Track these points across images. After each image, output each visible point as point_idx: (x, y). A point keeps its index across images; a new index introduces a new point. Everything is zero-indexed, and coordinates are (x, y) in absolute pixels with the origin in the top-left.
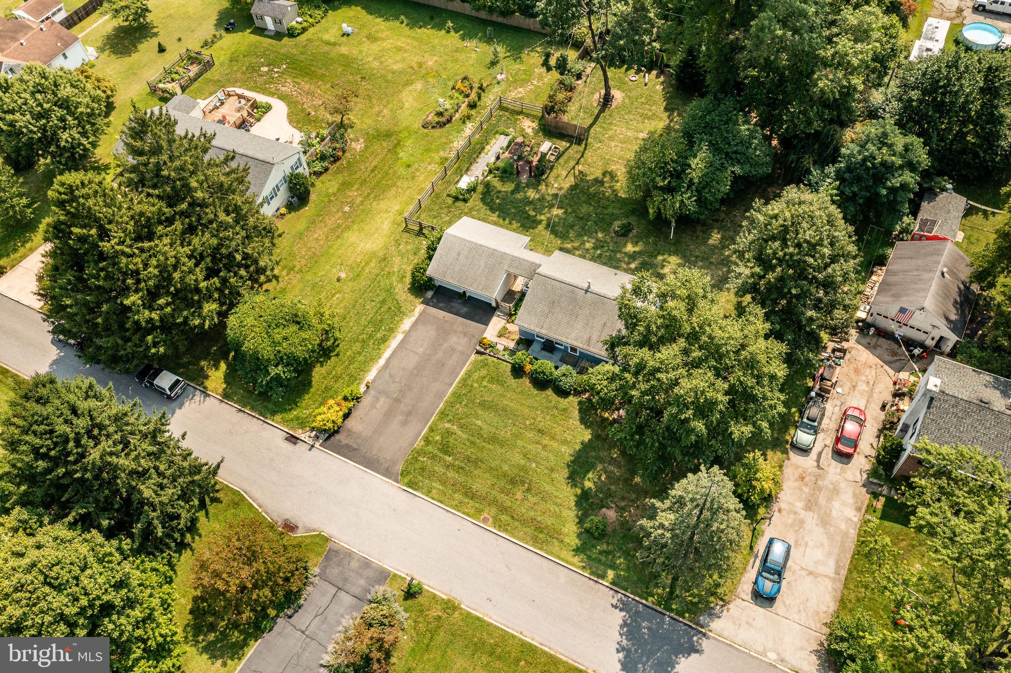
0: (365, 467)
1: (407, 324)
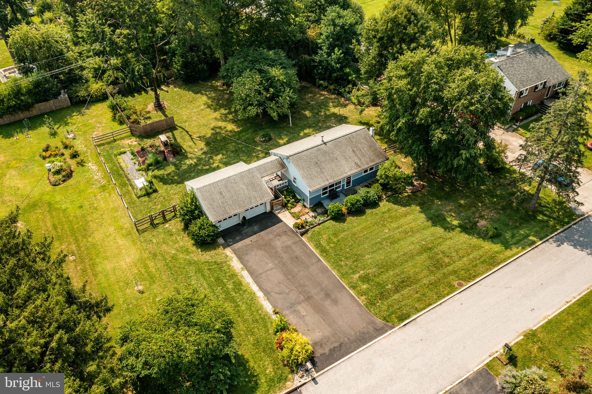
0: (364, 344)
1: (236, 264)
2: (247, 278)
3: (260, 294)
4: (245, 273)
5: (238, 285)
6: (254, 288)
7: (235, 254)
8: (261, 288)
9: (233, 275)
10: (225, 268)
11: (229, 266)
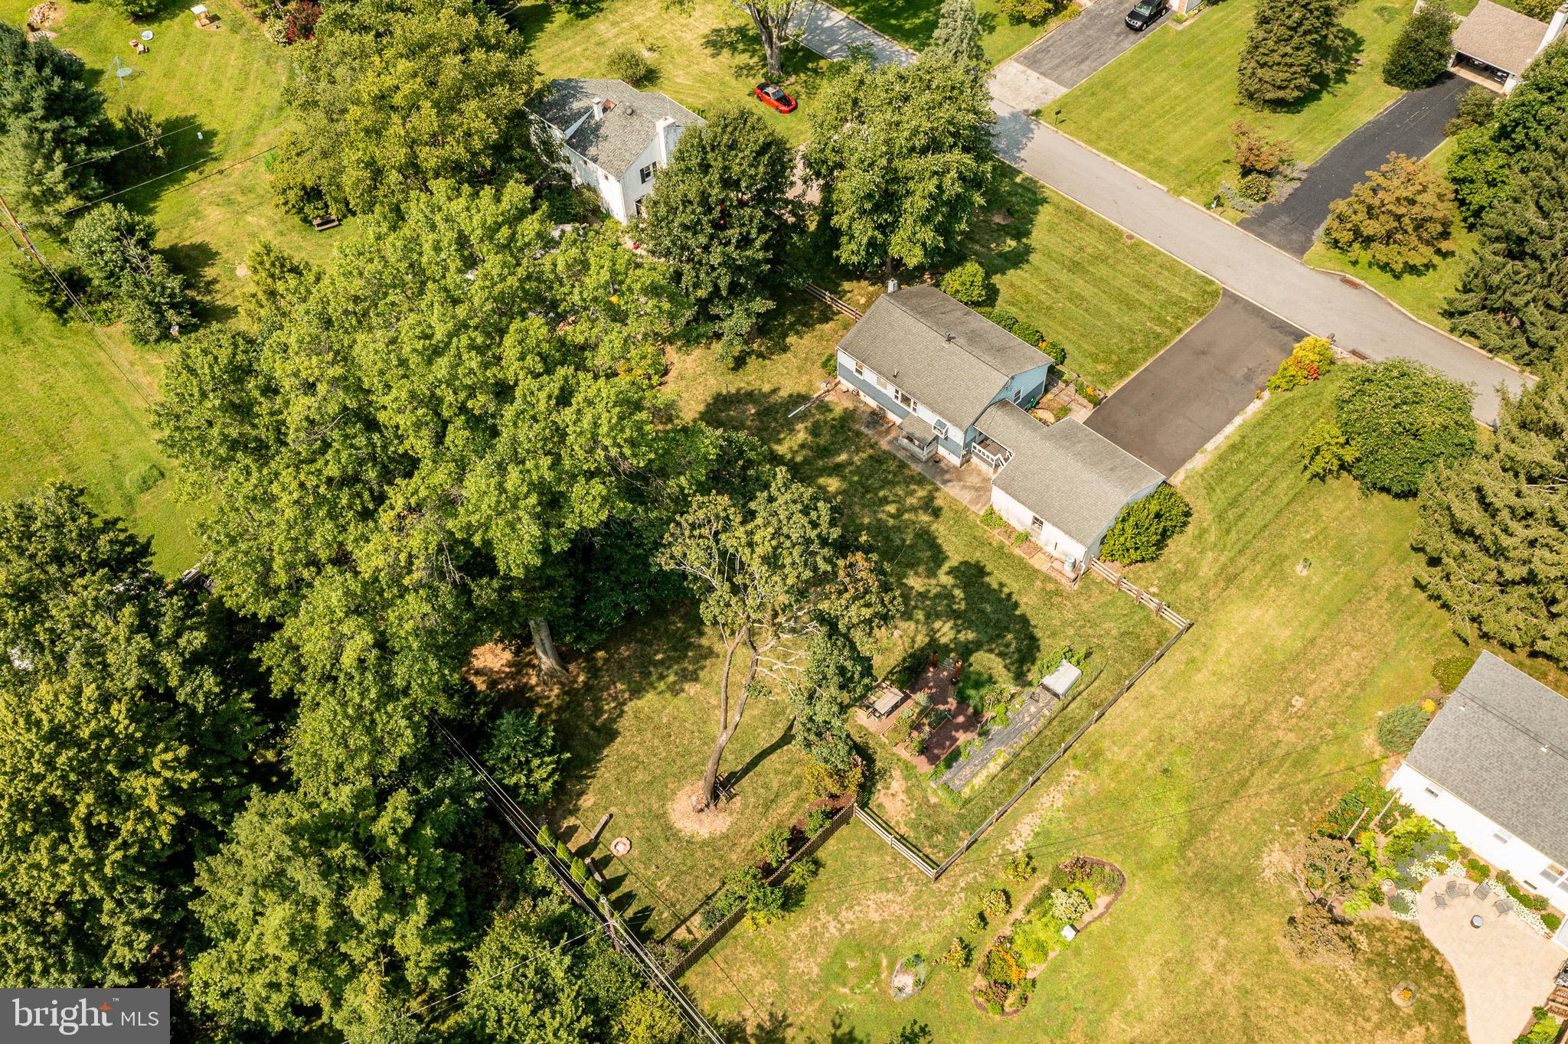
1: (1199, 462)
2: (1219, 441)
3: (1238, 420)
4: (1210, 446)
5: (1234, 448)
6: (1229, 429)
7: (1178, 468)
8: (1229, 421)
9: (1222, 458)
10: (1213, 473)
11: (1206, 470)
